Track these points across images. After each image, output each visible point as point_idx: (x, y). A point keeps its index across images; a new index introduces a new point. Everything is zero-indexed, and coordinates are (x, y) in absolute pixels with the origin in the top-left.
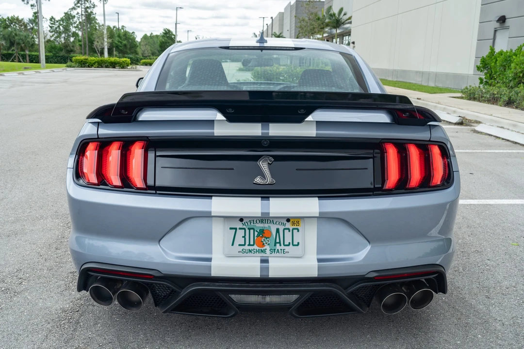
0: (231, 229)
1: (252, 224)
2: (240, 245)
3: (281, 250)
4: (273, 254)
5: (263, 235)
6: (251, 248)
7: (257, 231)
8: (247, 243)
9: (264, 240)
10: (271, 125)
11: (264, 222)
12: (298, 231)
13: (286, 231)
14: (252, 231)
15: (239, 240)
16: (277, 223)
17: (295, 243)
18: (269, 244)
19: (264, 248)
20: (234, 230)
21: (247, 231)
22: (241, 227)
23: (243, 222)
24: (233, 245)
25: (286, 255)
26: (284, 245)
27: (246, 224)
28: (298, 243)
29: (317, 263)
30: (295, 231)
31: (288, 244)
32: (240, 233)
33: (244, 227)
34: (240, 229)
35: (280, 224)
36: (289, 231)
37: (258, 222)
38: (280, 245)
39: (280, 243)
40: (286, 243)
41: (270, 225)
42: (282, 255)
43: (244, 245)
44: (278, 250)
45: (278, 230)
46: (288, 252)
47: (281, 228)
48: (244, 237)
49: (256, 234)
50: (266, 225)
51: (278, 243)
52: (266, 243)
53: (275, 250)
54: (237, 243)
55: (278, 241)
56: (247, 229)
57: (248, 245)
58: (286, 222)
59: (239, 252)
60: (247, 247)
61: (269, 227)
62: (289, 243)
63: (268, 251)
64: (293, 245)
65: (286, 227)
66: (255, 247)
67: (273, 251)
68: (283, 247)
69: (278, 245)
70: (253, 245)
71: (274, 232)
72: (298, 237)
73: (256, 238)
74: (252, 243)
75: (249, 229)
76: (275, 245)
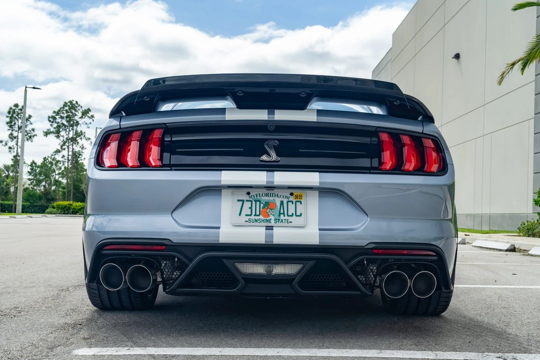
0: (238, 200)
1: (258, 197)
2: (246, 215)
3: (285, 220)
4: (278, 224)
5: (268, 207)
6: (257, 218)
7: (262, 203)
8: (254, 213)
9: (269, 211)
10: (276, 111)
11: (269, 195)
12: (301, 204)
13: (290, 204)
14: (258, 203)
15: (246, 210)
16: (282, 196)
17: (298, 214)
18: (273, 215)
19: (269, 218)
20: (242, 202)
21: (254, 203)
22: (248, 199)
23: (250, 196)
24: (240, 215)
25: (290, 224)
26: (288, 216)
27: (253, 197)
28: (301, 214)
29: (318, 231)
30: (298, 204)
31: (291, 214)
32: (247, 205)
33: (251, 199)
34: (247, 201)
35: (284, 197)
36: (293, 203)
37: (264, 195)
38: (284, 216)
39: (284, 213)
40: (290, 214)
41: (275, 198)
42: (286, 224)
43: (251, 215)
44: (282, 220)
45: (282, 203)
46: (291, 222)
47: (285, 201)
48: (251, 208)
49: (262, 205)
50: (271, 198)
51: (282, 214)
52: (271, 214)
53: (279, 220)
54: (243, 213)
55: (282, 212)
56: (253, 201)
57: (254, 215)
58: (290, 196)
59: (246, 221)
60: (253, 217)
61: (274, 200)
62: (293, 214)
63: (273, 221)
64: (296, 216)
65: (290, 199)
66: (261, 217)
67: (278, 221)
68: (286, 217)
69: (282, 216)
70: (259, 215)
71: (278, 204)
72: (300, 209)
73: (261, 209)
74: (258, 213)
75: (256, 201)
76: (279, 216)
